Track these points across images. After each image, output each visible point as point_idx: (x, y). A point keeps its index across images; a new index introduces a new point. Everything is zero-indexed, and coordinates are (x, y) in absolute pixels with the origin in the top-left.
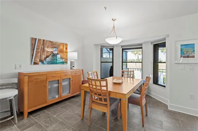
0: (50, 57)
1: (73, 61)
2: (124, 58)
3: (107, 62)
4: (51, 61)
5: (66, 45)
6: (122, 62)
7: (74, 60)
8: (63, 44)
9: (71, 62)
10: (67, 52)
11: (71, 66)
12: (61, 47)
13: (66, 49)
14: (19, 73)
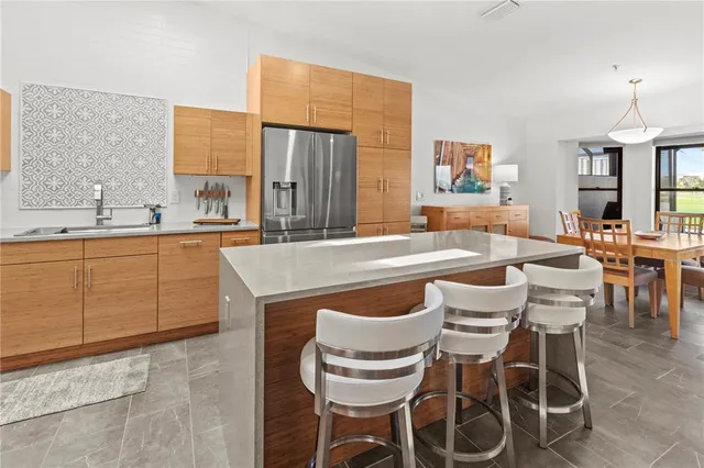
0: (462, 177)
1: (506, 185)
2: (664, 173)
3: (598, 189)
4: (463, 186)
5: (489, 147)
6: (658, 189)
7: (510, 183)
8: (483, 146)
9: (502, 188)
10: (489, 166)
11: (502, 197)
12: (480, 154)
13: (489, 156)
14: (423, 207)
